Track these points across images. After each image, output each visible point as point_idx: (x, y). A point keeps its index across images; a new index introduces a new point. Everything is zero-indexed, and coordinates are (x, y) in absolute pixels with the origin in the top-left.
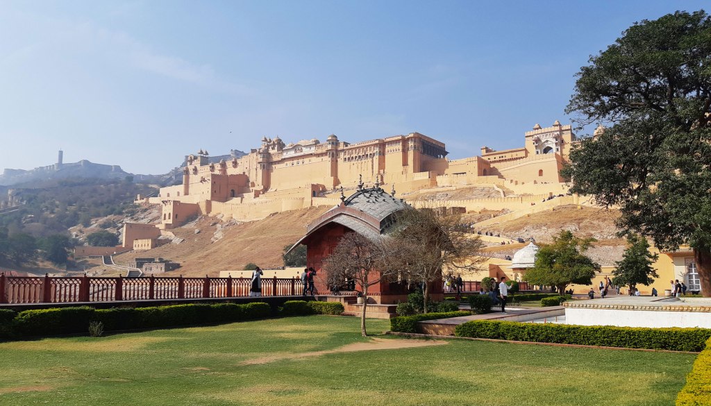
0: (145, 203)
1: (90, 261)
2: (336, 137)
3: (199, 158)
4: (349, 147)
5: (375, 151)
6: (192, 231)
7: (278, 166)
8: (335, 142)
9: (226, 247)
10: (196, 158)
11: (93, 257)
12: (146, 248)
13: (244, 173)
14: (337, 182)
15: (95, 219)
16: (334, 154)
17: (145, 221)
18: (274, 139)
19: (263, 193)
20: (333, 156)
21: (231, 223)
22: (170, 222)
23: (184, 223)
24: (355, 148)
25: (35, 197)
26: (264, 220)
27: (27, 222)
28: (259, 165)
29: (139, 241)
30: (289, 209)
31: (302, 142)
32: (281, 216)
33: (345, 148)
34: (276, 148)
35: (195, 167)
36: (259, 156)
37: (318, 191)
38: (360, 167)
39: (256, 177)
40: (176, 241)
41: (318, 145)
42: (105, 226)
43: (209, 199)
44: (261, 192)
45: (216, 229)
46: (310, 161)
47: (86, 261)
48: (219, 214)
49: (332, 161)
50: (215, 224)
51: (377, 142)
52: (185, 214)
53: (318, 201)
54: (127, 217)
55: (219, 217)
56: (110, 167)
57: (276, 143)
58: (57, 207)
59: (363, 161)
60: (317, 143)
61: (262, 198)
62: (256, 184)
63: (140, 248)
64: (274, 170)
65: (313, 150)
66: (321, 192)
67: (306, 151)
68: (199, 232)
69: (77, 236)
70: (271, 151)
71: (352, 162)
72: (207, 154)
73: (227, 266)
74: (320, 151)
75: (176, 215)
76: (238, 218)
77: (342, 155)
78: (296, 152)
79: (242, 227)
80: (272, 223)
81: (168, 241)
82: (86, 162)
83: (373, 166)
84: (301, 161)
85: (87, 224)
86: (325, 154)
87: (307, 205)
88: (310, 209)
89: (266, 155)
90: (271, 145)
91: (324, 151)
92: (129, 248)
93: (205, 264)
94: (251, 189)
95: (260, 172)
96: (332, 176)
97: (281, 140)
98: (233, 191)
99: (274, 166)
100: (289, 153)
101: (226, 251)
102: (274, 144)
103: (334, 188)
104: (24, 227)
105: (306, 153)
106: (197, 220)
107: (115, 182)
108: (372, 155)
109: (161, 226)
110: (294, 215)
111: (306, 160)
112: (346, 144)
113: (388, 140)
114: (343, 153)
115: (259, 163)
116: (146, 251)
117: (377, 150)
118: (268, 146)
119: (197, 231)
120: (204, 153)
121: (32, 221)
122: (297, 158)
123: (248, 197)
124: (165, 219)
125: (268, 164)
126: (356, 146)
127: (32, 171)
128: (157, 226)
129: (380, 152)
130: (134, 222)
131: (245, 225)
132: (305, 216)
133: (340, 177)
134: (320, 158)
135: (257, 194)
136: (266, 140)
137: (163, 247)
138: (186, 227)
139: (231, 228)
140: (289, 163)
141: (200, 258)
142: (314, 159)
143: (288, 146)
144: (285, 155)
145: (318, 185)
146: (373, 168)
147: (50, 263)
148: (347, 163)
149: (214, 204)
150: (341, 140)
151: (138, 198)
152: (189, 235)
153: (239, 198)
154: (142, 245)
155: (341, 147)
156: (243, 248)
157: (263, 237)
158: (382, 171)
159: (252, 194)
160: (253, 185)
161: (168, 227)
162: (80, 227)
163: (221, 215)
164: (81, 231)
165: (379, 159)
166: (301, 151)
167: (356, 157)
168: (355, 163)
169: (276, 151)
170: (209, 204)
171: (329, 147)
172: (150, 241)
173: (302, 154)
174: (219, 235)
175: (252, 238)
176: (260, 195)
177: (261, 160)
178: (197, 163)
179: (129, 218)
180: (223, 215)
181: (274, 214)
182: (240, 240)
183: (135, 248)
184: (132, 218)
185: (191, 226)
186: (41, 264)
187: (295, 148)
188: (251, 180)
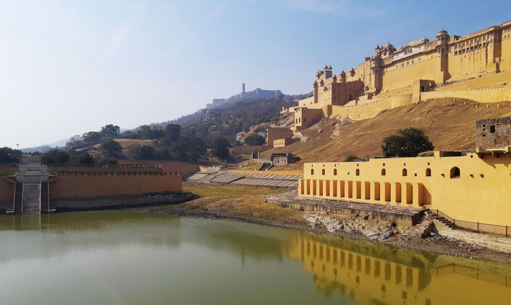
0: (287, 112)
1: (244, 156)
2: (446, 32)
3: (325, 73)
4: (460, 40)
5: (490, 39)
6: (316, 131)
7: (389, 69)
8: (445, 37)
9: (338, 142)
10: (322, 73)
11: (246, 154)
12: (281, 146)
13: (360, 79)
14: (447, 76)
15: (253, 127)
16: (444, 50)
17: (284, 126)
18: (386, 46)
19: (376, 95)
20: (443, 51)
21: (347, 122)
22: (300, 124)
23: (311, 125)
24: (467, 40)
25: (220, 114)
26: (375, 117)
27: (212, 131)
28: (372, 71)
29: (277, 140)
30: (398, 105)
31: (412, 44)
32: (390, 113)
33: (456, 41)
34: (388, 53)
35: (322, 80)
36: (372, 62)
37: (426, 86)
38: (472, 58)
39: (370, 82)
40: (304, 139)
41: (427, 43)
42: (257, 131)
43: (330, 104)
44: (374, 94)
45: (335, 128)
46: (419, 60)
47: (241, 157)
48: (338, 115)
49: (442, 56)
50: (334, 124)
51: (492, 29)
52: (312, 118)
53: (427, 96)
54: (273, 123)
55: (338, 118)
56: (274, 92)
57: (387, 48)
58: (231, 119)
59: (476, 51)
60: (426, 42)
61: (375, 98)
62: (370, 88)
63: (278, 146)
64: (386, 74)
65: (422, 49)
66: (431, 87)
67: (415, 51)
68: (321, 132)
69: (240, 139)
70: (383, 57)
71: (464, 55)
72: (331, 68)
73: (336, 158)
74: (429, 49)
75: (305, 119)
76: (353, 118)
77: (453, 49)
78: (406, 53)
79: (356, 125)
80: (381, 119)
81: (298, 139)
82: (259, 90)
83: (487, 55)
84: (410, 61)
85: (247, 130)
86: (435, 51)
87: (415, 100)
88: (418, 103)
89: (379, 61)
90: (383, 51)
91: (434, 48)
92: (271, 146)
93: (319, 157)
94: (365, 92)
95: (373, 76)
96: (441, 71)
97: (392, 46)
98: (350, 96)
99: (385, 70)
100: (399, 56)
101: (338, 145)
102: (386, 50)
103: (444, 83)
104: (208, 134)
105: (416, 53)
106: (320, 122)
107: (271, 100)
108: (486, 45)
109: (293, 129)
110: (402, 111)
111: (416, 60)
112: (457, 37)
113: (504, 25)
114: (453, 47)
115: (372, 68)
116: (281, 148)
117: (492, 37)
118: (380, 53)
119: (319, 130)
120: (329, 67)
121: (214, 130)
122: (407, 58)
123: (363, 99)
124: (297, 123)
125: (380, 68)
126: (468, 37)
127: (228, 99)
128: (291, 129)
129: (495, 39)
130: (277, 127)
131: (359, 123)
132: (412, 111)
133: (450, 71)
134: (430, 56)
135: (370, 96)
136: (378, 48)
137: (293, 144)
138: (312, 128)
139: (347, 126)
140: (399, 65)
141: (317, 152)
142: (423, 58)
143: (398, 49)
144: (396, 58)
145: (426, 81)
146: (487, 58)
147: (217, 158)
148: (459, 56)
149: (335, 108)
150: (451, 34)
151: (283, 109)
152: (314, 134)
153: (354, 101)
154: (279, 143)
155: (452, 41)
156: (353, 142)
157: (371, 132)
158: (497, 59)
159: (366, 97)
160: (367, 89)
161: (298, 128)
162: (243, 133)
163: (339, 116)
164: (243, 136)
165: (495, 47)
166: (411, 51)
167: (468, 49)
168: (466, 54)
169: (387, 55)
170: (330, 108)
171: (439, 43)
172: (284, 140)
173: (412, 54)
174: (336, 133)
175: (362, 133)
176: (373, 97)
177: (373, 65)
178: (323, 77)
179: (274, 124)
180: (341, 116)
181: (383, 112)
182: (351, 136)
183: (275, 146)
184: (276, 124)
185: (316, 127)
186: (210, 159)
187: (405, 49)
188: (366, 85)
